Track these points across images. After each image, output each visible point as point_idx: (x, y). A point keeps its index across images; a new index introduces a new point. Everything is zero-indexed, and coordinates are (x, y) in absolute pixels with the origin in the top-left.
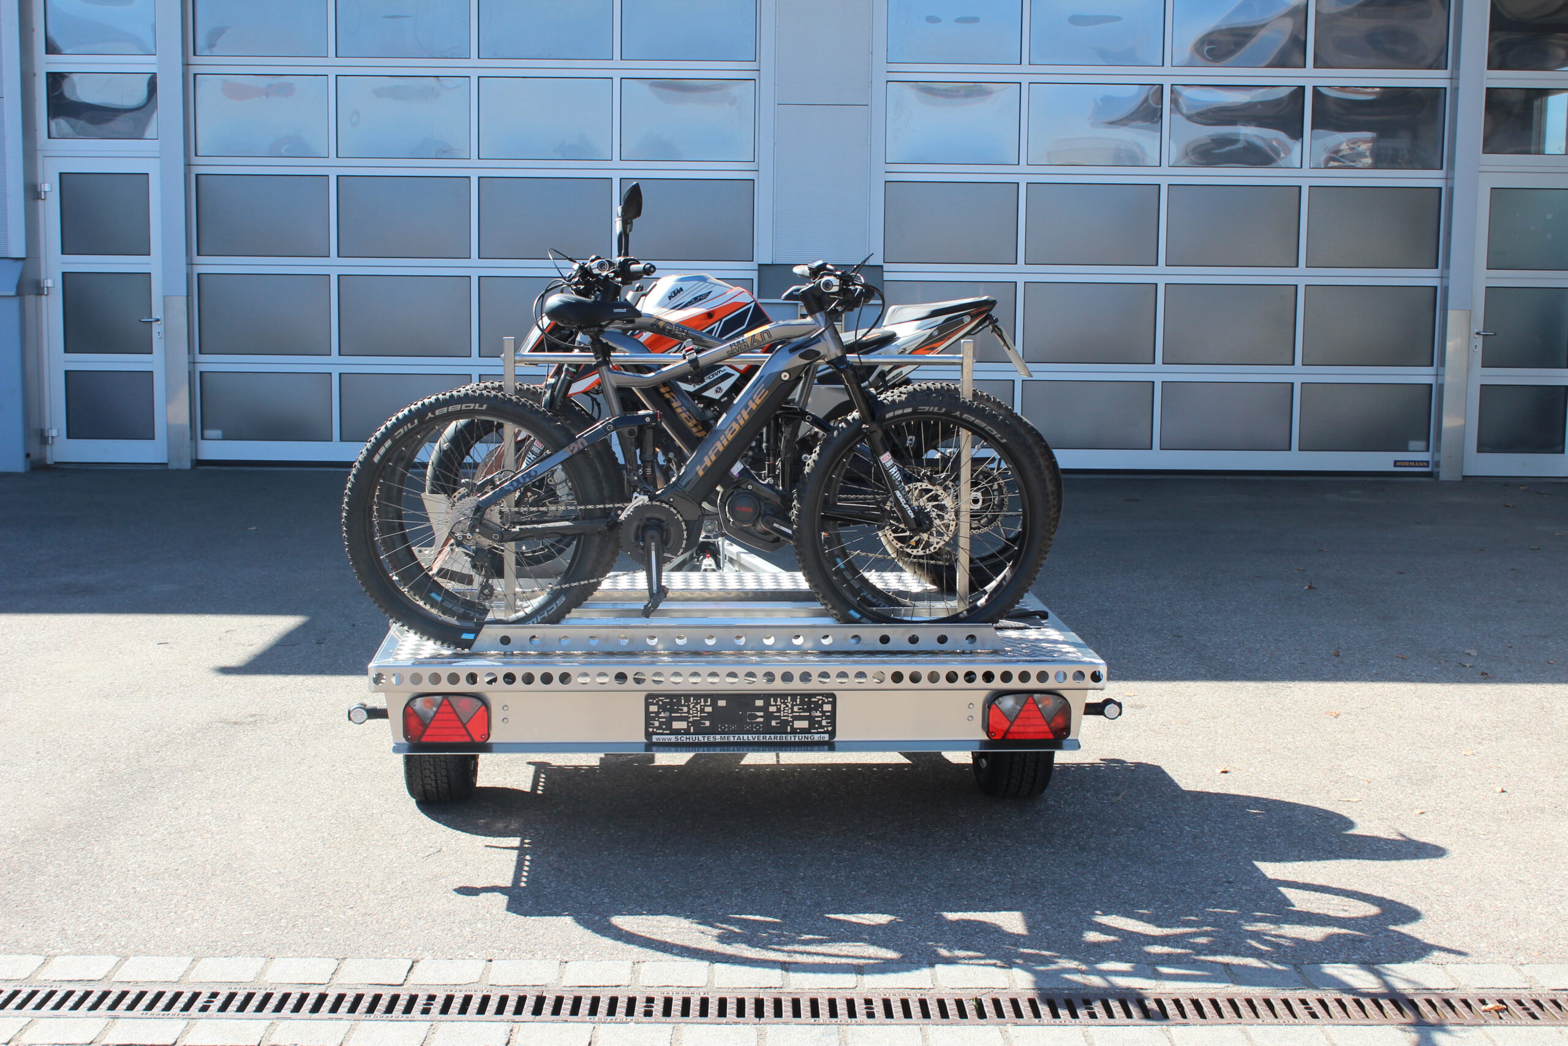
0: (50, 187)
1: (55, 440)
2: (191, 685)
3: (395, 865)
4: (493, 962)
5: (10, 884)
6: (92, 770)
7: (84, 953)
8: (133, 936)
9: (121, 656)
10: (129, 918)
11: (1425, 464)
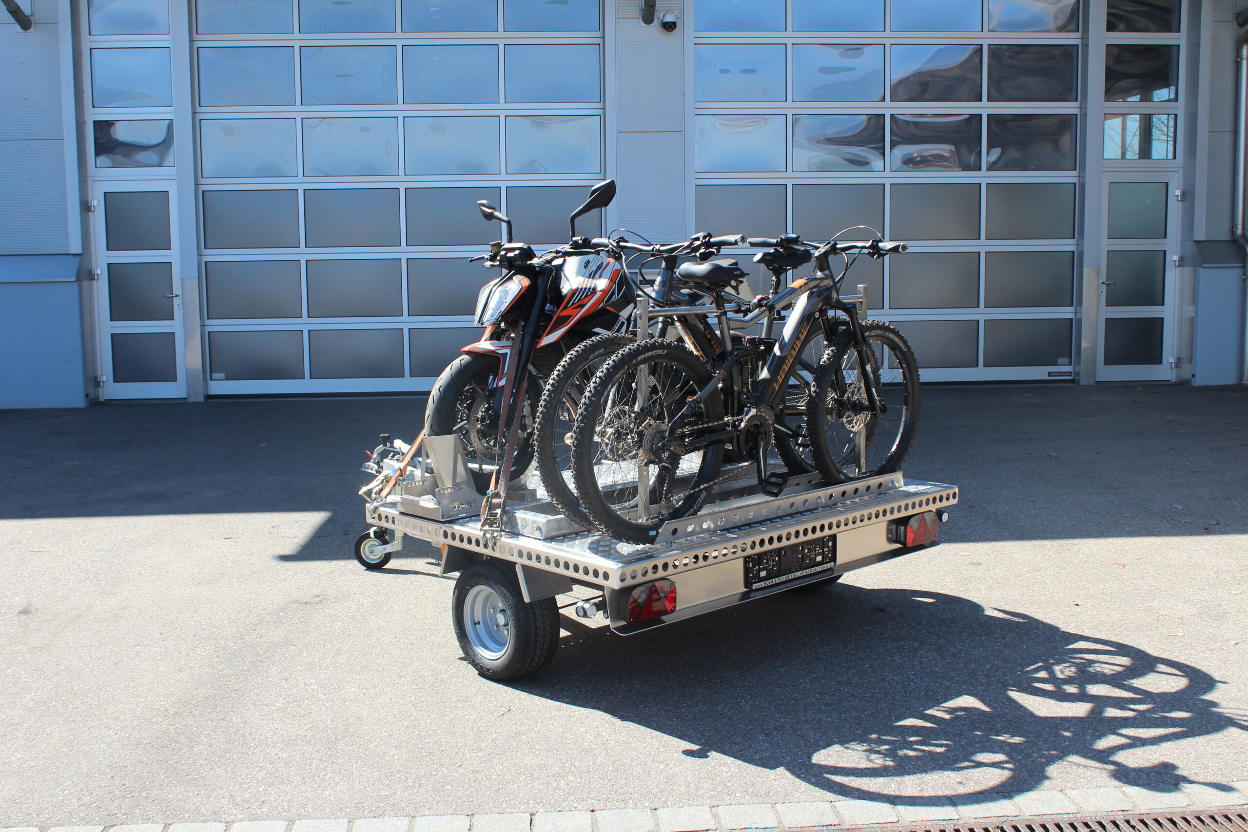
0: (98, 203)
1: (106, 384)
2: (261, 572)
3: (479, 724)
4: (596, 812)
5: (175, 755)
6: (208, 648)
7: (254, 818)
8: (291, 800)
9: (199, 549)
10: (282, 783)
11: (1069, 374)
